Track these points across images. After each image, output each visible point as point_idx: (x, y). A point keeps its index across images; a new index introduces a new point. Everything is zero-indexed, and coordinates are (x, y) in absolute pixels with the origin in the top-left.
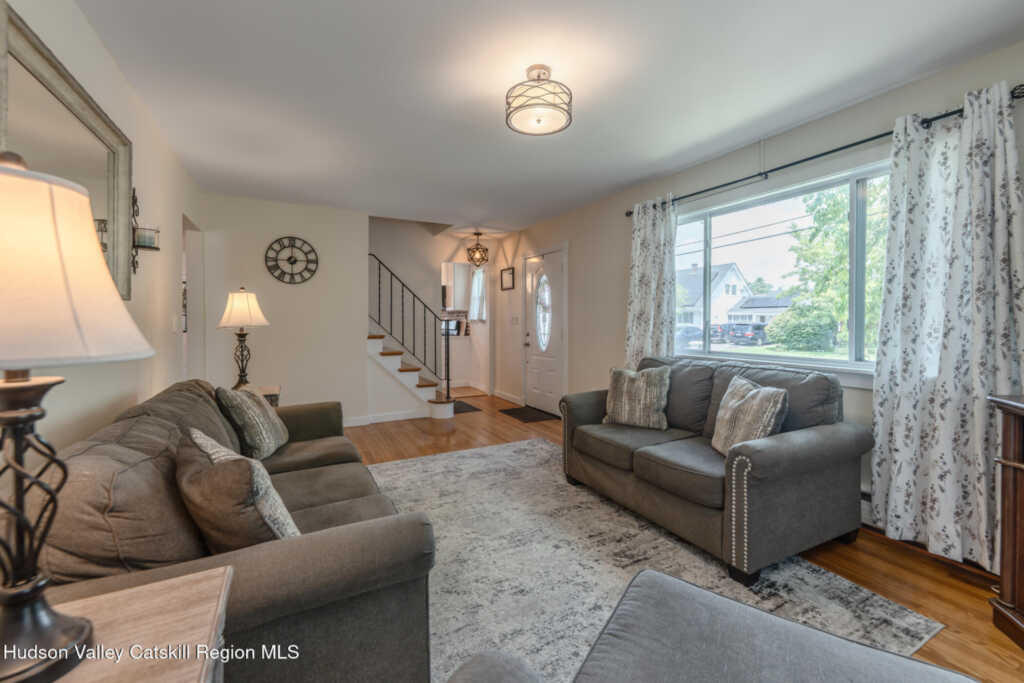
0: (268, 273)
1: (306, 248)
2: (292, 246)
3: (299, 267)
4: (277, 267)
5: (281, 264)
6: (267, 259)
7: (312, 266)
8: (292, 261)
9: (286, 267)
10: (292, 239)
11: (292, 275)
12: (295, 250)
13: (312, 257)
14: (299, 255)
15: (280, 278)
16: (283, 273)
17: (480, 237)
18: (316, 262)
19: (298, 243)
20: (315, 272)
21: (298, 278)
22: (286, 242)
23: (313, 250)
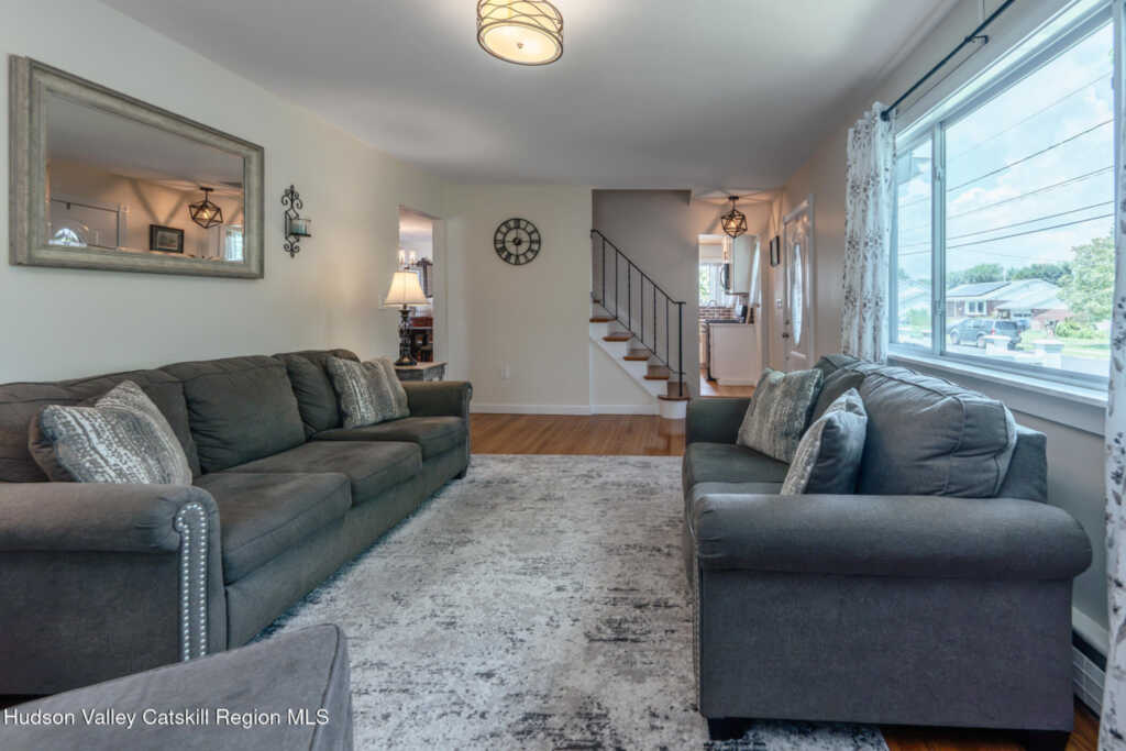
0: (496, 255)
1: (530, 229)
2: (518, 227)
3: (523, 248)
4: (504, 249)
5: (507, 245)
6: (495, 241)
7: (535, 247)
8: (518, 242)
9: (512, 248)
10: (517, 221)
11: (517, 256)
12: (520, 231)
13: (535, 237)
14: (524, 237)
15: (506, 259)
16: (510, 255)
17: (737, 202)
18: (539, 242)
19: (523, 224)
20: (537, 252)
21: (522, 259)
22: (512, 224)
23: (536, 230)
